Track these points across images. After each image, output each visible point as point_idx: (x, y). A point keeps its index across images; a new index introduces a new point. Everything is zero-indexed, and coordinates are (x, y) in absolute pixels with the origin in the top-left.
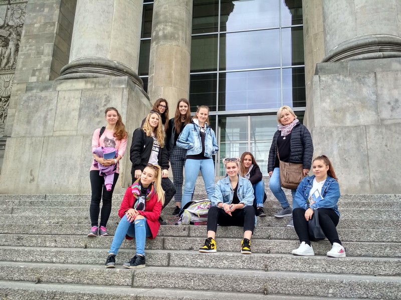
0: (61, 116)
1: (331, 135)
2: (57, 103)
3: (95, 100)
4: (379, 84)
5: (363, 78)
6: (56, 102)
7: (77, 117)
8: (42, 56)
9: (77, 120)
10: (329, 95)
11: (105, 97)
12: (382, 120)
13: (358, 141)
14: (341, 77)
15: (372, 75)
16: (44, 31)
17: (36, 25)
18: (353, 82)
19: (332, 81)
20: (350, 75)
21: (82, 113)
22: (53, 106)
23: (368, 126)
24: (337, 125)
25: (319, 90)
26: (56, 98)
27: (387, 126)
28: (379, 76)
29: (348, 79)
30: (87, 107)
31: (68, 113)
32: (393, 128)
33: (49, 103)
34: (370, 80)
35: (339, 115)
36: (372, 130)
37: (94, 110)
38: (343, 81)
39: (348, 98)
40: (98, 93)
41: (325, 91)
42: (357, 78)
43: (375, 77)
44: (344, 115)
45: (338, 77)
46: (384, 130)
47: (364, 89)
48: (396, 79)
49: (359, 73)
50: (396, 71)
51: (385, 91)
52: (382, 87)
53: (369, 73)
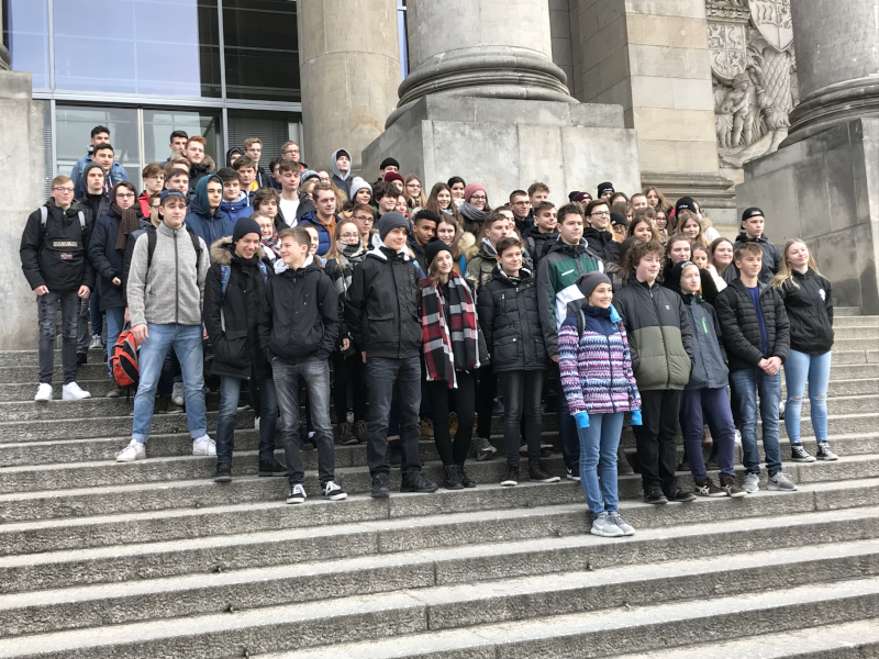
4: (522, 147)
5: (500, 133)
10: (448, 160)
14: (467, 129)
15: (512, 131)
18: (485, 140)
19: (454, 134)
20: (480, 127)
25: (432, 149)
28: (522, 134)
29: (477, 134)
34: (509, 140)
38: (470, 137)
39: (478, 169)
41: (442, 153)
42: (490, 134)
43: (517, 133)
45: (462, 128)
47: (501, 155)
48: (547, 142)
49: (492, 123)
50: (547, 126)
51: (531, 162)
52: (526, 153)
53: (507, 126)
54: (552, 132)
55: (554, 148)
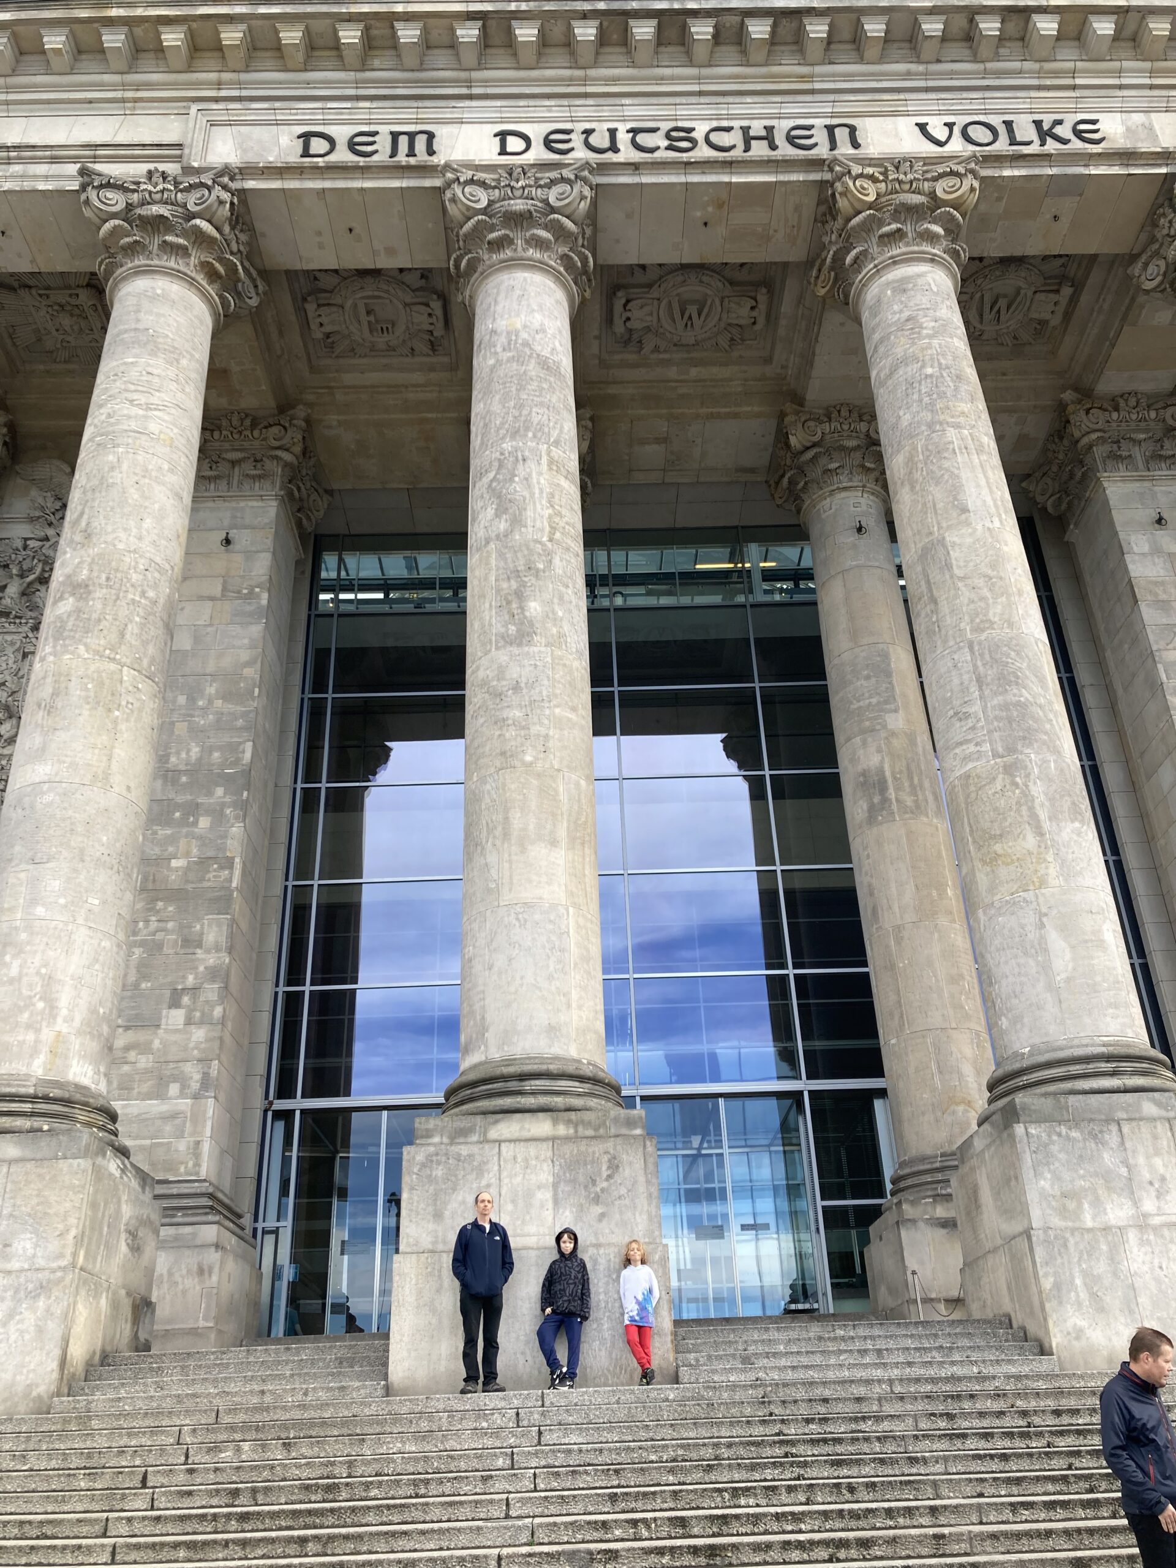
0: (513, 1201)
1: (1065, 1246)
2: (500, 1171)
3: (585, 1164)
4: (1128, 1144)
5: (1101, 1132)
6: (496, 1168)
7: (550, 1205)
8: (199, 951)
9: (551, 1211)
10: (1048, 1164)
11: (606, 1158)
12: (1146, 1216)
13: (1112, 1259)
14: (1063, 1130)
15: (1114, 1128)
16: (202, 880)
17: (174, 863)
18: (1084, 1140)
19: (1049, 1136)
20: (1077, 1126)
21: (561, 1195)
22: (490, 1177)
23: (1125, 1227)
24: (1070, 1224)
25: (1028, 1154)
26: (496, 1158)
27: (1156, 1229)
28: (1126, 1129)
29: (1075, 1134)
30: (570, 1181)
31: (529, 1195)
32: (1166, 1232)
33: (480, 1171)
34: (1113, 1138)
35: (1071, 1205)
36: (1132, 1236)
37: (586, 1187)
38: (1068, 1138)
39: (1081, 1172)
40: (590, 1150)
41: (1040, 1157)
42: (1090, 1133)
43: (1120, 1130)
44: (1080, 1205)
45: (1058, 1129)
46: (1152, 1237)
47: (1106, 1156)
48: (1155, 1137)
49: (1091, 1120)
50: (1154, 1119)
51: (1141, 1160)
52: (1134, 1152)
53: (1108, 1121)
54: (1158, 1124)
55: (1165, 1143)
